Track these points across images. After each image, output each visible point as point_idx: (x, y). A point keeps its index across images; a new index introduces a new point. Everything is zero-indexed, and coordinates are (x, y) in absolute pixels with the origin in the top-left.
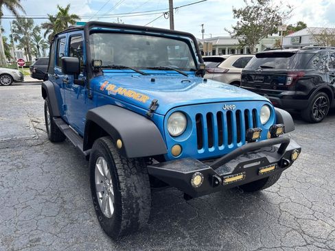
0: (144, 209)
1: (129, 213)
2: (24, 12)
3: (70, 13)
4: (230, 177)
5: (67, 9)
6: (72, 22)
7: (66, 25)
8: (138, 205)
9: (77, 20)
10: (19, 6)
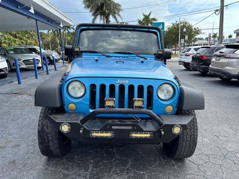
0: (52, 141)
1: (42, 141)
2: (122, 19)
3: (151, 17)
4: (96, 133)
5: (149, 15)
6: (151, 23)
7: (148, 25)
8: (48, 137)
9: (155, 22)
10: (119, 15)
